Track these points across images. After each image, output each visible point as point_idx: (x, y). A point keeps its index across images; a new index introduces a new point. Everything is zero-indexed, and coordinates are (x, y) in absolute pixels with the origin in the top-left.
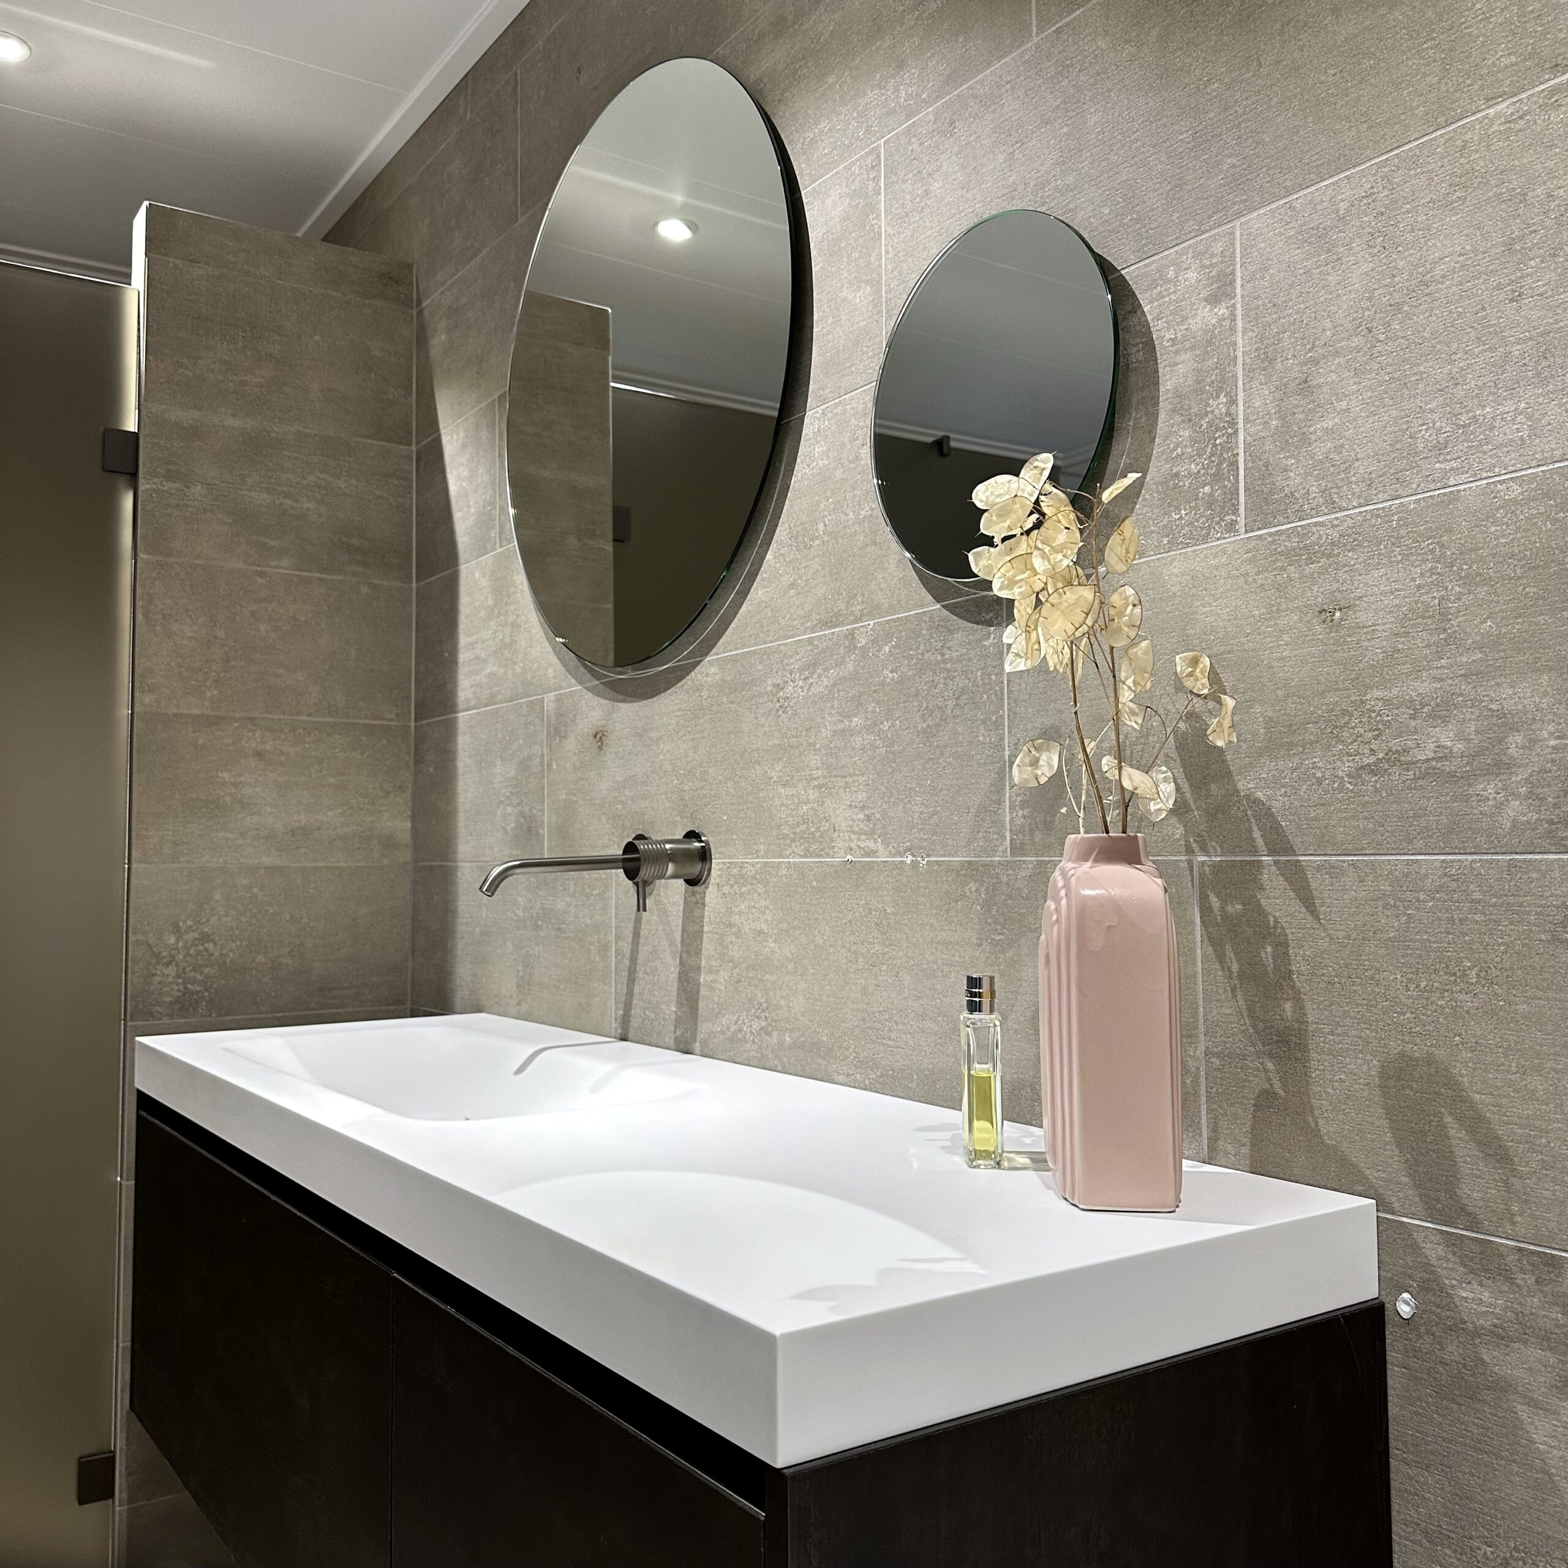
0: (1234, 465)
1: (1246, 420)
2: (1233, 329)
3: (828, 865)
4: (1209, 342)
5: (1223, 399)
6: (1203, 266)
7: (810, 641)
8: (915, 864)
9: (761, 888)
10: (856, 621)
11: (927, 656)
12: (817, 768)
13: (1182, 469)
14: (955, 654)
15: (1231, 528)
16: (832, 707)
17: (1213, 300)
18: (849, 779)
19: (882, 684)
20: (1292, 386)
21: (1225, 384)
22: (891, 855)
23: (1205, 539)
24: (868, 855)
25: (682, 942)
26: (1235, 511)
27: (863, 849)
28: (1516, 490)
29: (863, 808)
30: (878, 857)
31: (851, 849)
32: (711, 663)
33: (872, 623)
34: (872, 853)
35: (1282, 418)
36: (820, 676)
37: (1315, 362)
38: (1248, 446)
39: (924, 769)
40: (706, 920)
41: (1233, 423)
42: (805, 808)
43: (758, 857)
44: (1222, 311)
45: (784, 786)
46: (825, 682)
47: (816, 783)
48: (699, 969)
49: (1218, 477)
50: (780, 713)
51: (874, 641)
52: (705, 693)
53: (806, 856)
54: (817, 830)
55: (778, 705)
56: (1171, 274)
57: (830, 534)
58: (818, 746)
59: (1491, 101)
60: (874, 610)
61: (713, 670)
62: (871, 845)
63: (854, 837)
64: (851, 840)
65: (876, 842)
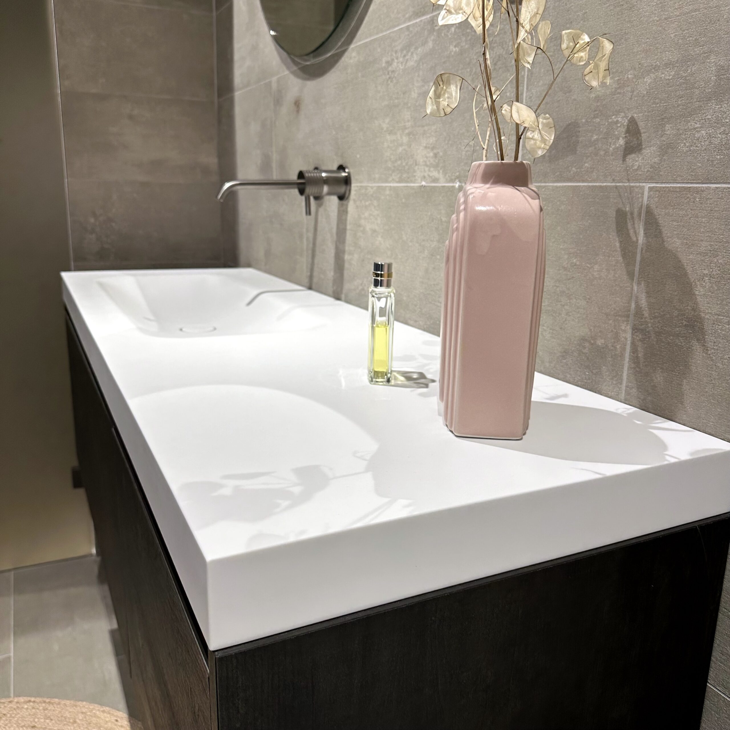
3: (412, 188)
7: (408, 28)
9: (375, 203)
12: (408, 121)
18: (426, 128)
22: (447, 182)
24: (434, 181)
25: (337, 235)
27: (431, 177)
29: (433, 149)
30: (440, 183)
31: (424, 177)
32: (353, 50)
34: (436, 180)
36: (412, 53)
40: (348, 222)
42: (401, 149)
43: (375, 182)
45: (389, 134)
46: (415, 57)
47: (407, 131)
48: (345, 251)
50: (389, 82)
53: (399, 182)
54: (407, 164)
55: (388, 76)
58: (409, 105)
61: (354, 54)
62: (435, 174)
63: (426, 169)
64: (425, 171)
65: (439, 172)
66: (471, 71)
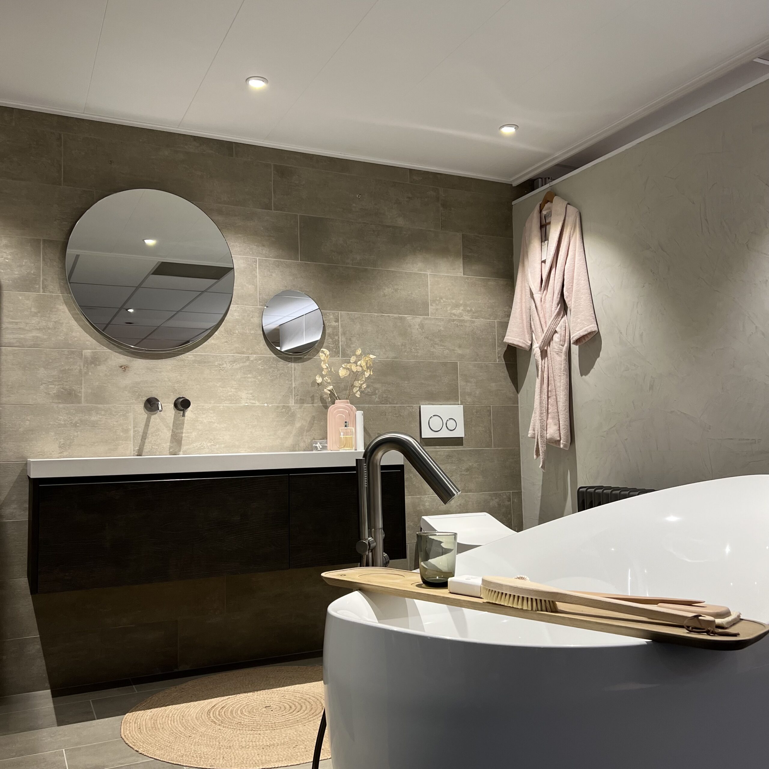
0: (339, 347)
1: (341, 342)
2: (339, 327)
3: (238, 406)
4: (335, 328)
5: (337, 337)
6: (334, 316)
7: (233, 356)
8: (267, 406)
9: (211, 412)
10: (250, 354)
11: (272, 365)
12: (235, 385)
13: (330, 345)
14: (280, 366)
15: (339, 356)
16: (241, 371)
17: (336, 322)
18: (247, 388)
19: (258, 369)
20: (348, 339)
21: (337, 335)
22: (260, 404)
23: (334, 357)
24: (253, 404)
25: (173, 426)
26: (339, 354)
27: (251, 402)
28: (377, 361)
29: (251, 394)
31: (247, 403)
32: (190, 355)
33: (255, 356)
34: (255, 404)
35: (347, 343)
36: (236, 364)
37: (352, 337)
38: (341, 345)
39: (271, 387)
41: (339, 341)
42: (230, 393)
43: (210, 404)
44: (337, 324)
45: (222, 388)
46: (239, 366)
47: (234, 388)
48: (182, 433)
49: (336, 348)
50: (221, 370)
51: (256, 360)
52: (186, 362)
53: (230, 404)
55: (220, 369)
56: (328, 315)
57: (240, 334)
58: (235, 380)
59: (375, 313)
60: (255, 353)
62: (254, 402)
63: (248, 400)
64: (247, 401)
65: (255, 401)
66: (270, 375)
